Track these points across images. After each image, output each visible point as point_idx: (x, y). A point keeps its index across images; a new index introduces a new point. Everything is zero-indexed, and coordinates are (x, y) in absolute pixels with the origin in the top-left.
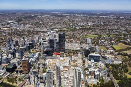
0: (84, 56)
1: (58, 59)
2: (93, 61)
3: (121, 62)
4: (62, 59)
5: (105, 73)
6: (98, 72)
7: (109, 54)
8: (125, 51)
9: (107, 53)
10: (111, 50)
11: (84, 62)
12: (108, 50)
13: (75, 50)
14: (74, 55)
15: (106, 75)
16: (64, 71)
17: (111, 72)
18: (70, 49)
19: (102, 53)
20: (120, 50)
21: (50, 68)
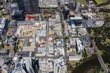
0: (63, 18)
1: (32, 24)
2: (73, 26)
3: (104, 23)
4: (37, 24)
5: (87, 43)
6: (81, 46)
7: (90, 12)
8: (107, 5)
9: (88, 10)
10: (92, 5)
11: (63, 26)
12: (88, 4)
13: (52, 8)
14: (51, 17)
15: (89, 45)
16: (41, 46)
17: (94, 40)
18: (45, 7)
19: (83, 10)
20: (102, 5)
21: (23, 41)
